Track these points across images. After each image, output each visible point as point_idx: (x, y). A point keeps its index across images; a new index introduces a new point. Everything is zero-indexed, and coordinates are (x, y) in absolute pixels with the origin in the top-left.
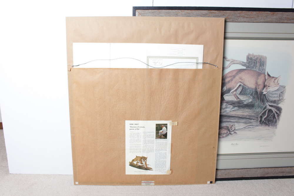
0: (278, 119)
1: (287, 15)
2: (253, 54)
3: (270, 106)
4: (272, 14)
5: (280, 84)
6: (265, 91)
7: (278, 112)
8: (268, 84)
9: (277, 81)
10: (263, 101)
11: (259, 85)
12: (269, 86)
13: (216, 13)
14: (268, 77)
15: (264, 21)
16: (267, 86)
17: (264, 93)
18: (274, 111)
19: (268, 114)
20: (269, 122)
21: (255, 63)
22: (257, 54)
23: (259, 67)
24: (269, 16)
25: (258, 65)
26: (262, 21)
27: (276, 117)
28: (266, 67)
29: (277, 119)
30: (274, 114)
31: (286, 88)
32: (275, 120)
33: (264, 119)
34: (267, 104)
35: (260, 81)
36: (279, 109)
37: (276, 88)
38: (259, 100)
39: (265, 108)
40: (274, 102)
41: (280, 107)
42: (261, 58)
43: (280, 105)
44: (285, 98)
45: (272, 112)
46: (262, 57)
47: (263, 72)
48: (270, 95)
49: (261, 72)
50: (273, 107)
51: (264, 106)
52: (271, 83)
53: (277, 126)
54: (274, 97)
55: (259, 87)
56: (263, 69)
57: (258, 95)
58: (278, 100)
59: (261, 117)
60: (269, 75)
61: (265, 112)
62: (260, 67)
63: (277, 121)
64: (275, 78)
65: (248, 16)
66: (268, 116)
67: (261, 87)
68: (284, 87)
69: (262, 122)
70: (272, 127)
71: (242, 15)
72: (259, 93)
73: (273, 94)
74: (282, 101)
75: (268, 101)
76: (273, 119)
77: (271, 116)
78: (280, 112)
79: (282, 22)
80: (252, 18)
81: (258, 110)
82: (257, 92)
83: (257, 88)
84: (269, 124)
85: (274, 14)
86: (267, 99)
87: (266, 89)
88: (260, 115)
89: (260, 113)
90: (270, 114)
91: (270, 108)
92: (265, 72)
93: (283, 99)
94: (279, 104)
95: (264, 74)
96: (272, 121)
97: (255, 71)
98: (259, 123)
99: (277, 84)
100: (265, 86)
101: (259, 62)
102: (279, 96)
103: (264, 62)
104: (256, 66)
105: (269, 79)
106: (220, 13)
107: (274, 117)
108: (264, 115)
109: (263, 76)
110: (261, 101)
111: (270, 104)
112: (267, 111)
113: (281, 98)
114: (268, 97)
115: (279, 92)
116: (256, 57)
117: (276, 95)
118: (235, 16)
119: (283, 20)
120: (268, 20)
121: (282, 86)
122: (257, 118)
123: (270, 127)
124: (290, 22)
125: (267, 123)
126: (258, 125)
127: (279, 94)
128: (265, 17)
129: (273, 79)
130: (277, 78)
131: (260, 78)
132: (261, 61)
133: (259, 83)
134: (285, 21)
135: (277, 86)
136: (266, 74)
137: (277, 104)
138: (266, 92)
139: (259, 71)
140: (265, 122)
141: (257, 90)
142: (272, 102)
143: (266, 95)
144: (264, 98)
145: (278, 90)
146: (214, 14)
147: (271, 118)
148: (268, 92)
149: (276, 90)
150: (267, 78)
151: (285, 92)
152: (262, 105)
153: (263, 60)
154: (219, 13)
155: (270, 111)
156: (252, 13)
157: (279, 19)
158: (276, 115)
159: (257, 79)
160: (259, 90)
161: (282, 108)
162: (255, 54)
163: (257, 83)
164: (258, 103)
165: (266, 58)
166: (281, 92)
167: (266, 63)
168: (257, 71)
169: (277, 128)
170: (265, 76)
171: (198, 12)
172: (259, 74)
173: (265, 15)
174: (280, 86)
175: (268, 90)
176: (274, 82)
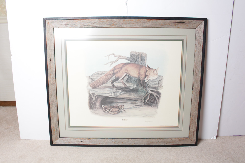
0: (159, 101)
1: (160, 22)
2: (135, 51)
3: (151, 91)
4: (148, 21)
5: (158, 74)
6: (146, 80)
7: (158, 96)
8: (148, 74)
9: (156, 72)
10: (145, 87)
11: (141, 75)
12: (149, 76)
13: (104, 21)
14: (149, 69)
15: (142, 26)
16: (148, 75)
17: (146, 81)
18: (154, 95)
19: (150, 97)
20: (151, 103)
21: (137, 58)
22: (139, 51)
23: (140, 61)
24: (146, 23)
25: (140, 59)
26: (140, 26)
27: (157, 100)
28: (146, 61)
29: (157, 101)
30: (155, 97)
31: (163, 77)
32: (156, 102)
33: (147, 101)
34: (149, 90)
35: (142, 72)
36: (159, 94)
37: (156, 77)
38: (142, 86)
39: (147, 92)
40: (155, 88)
41: (159, 92)
42: (142, 55)
43: (159, 91)
44: (163, 85)
45: (153, 95)
46: (142, 53)
47: (144, 65)
48: (151, 83)
49: (142, 65)
50: (154, 92)
51: (147, 91)
52: (151, 73)
53: (158, 106)
54: (154, 84)
55: (142, 76)
56: (144, 63)
57: (141, 83)
58: (157, 87)
59: (145, 99)
60: (149, 68)
61: (148, 95)
62: (142, 61)
63: (158, 102)
64: (154, 70)
65: (129, 23)
66: (150, 99)
67: (143, 76)
68: (162, 76)
69: (146, 103)
70: (154, 107)
71: (125, 22)
72: (141, 81)
73: (153, 82)
74: (161, 87)
75: (149, 87)
76: (155, 101)
77: (153, 98)
78: (160, 96)
79: (157, 27)
80: (133, 24)
81: (142, 94)
82: (140, 80)
83: (140, 77)
84: (152, 105)
85: (150, 21)
86: (148, 86)
87: (147, 78)
88: (144, 98)
89: (143, 97)
90: (152, 97)
91: (152, 92)
92: (146, 65)
93: (161, 86)
94: (159, 89)
95: (145, 66)
96: (154, 102)
97: (138, 64)
98: (143, 104)
99: (156, 74)
100: (146, 76)
101: (140, 57)
102: (158, 83)
103: (144, 57)
104: (138, 61)
105: (149, 70)
106: (108, 21)
107: (155, 99)
108: (147, 98)
109: (144, 68)
110: (144, 87)
111: (152, 90)
112: (149, 95)
113: (160, 85)
114: (150, 84)
115: (158, 81)
116: (138, 54)
117: (156, 83)
118: (120, 23)
119: (157, 26)
120: (146, 25)
121: (160, 76)
122: (141, 100)
123: (153, 107)
124: (163, 27)
125: (150, 104)
126: (143, 105)
127: (158, 82)
128: (143, 23)
129: (153, 71)
130: (155, 70)
131: (142, 69)
132: (142, 57)
133: (141, 74)
134: (159, 27)
135: (156, 75)
136: (147, 66)
137: (157, 90)
138: (148, 81)
139: (141, 64)
140: (148, 103)
141: (140, 79)
142: (152, 88)
143: (147, 82)
144: (146, 85)
145: (157, 79)
146: (103, 22)
147: (153, 100)
148: (149, 80)
149: (155, 79)
150: (147, 70)
151: (163, 80)
152: (144, 90)
153: (143, 56)
154: (106, 21)
155: (151, 95)
156: (132, 20)
157: (154, 25)
158: (157, 98)
159: (140, 70)
160: (141, 79)
161: (161, 92)
162: (137, 51)
163: (139, 73)
164: (141, 88)
165: (146, 54)
166: (160, 81)
167: (146, 58)
168: (139, 64)
169: (158, 108)
170: (146, 68)
171: (90, 21)
172: (141, 67)
173: (143, 22)
174: (159, 75)
175: (149, 79)
176: (153, 72)
